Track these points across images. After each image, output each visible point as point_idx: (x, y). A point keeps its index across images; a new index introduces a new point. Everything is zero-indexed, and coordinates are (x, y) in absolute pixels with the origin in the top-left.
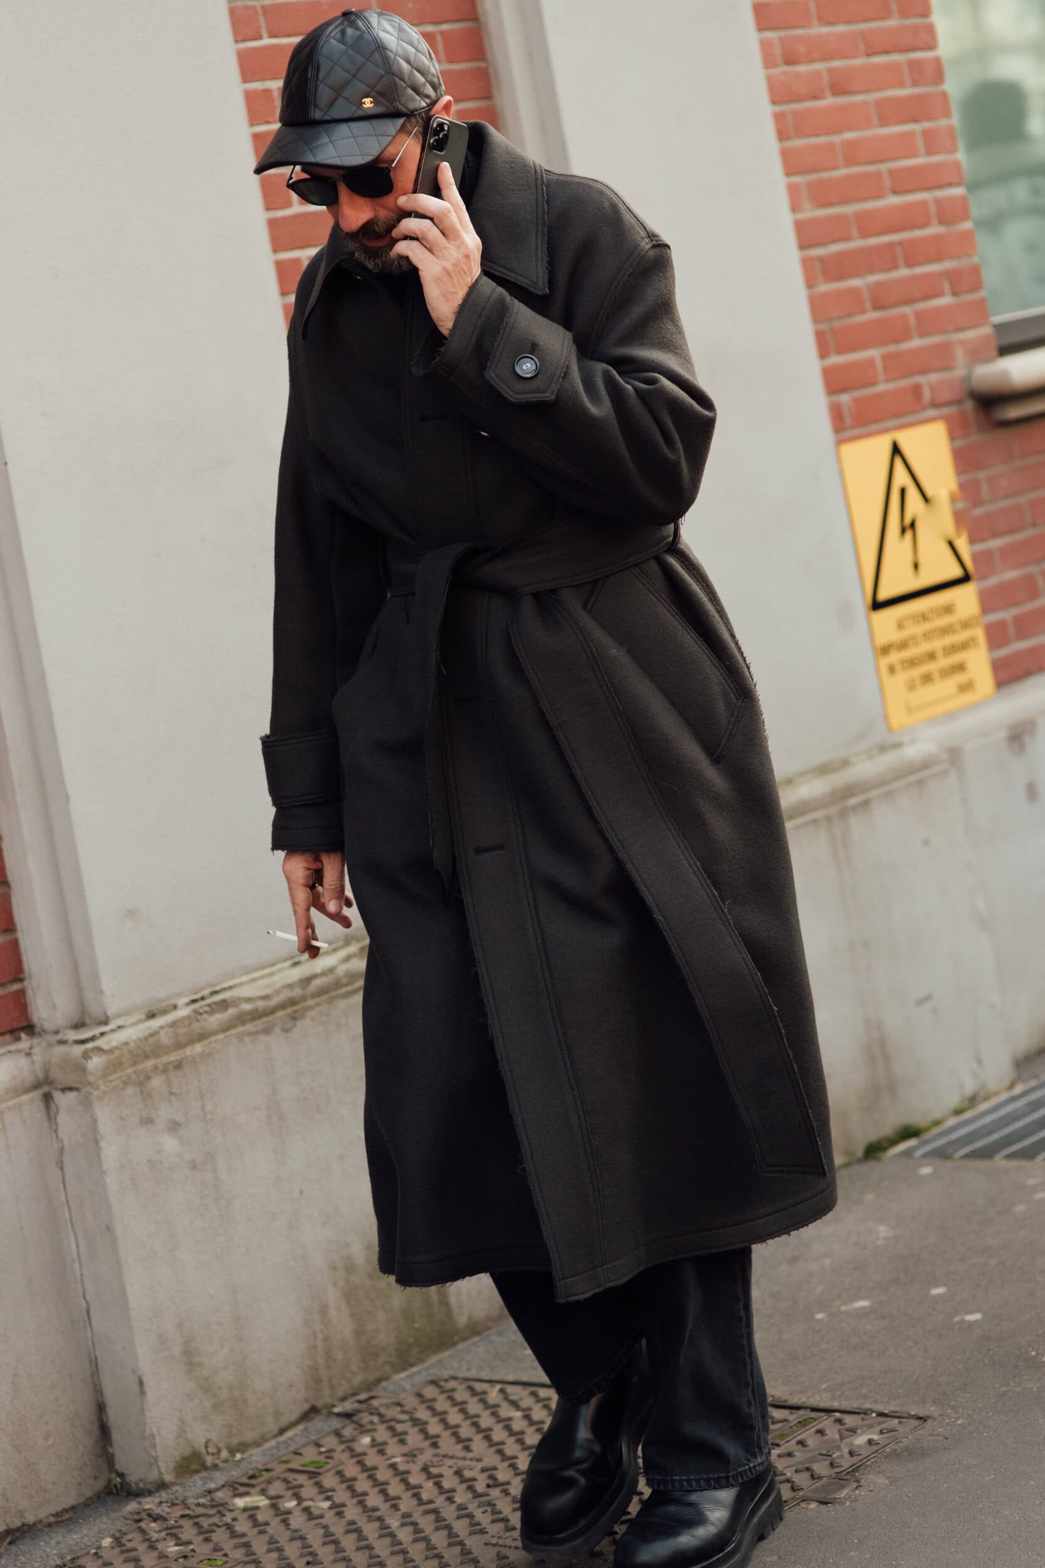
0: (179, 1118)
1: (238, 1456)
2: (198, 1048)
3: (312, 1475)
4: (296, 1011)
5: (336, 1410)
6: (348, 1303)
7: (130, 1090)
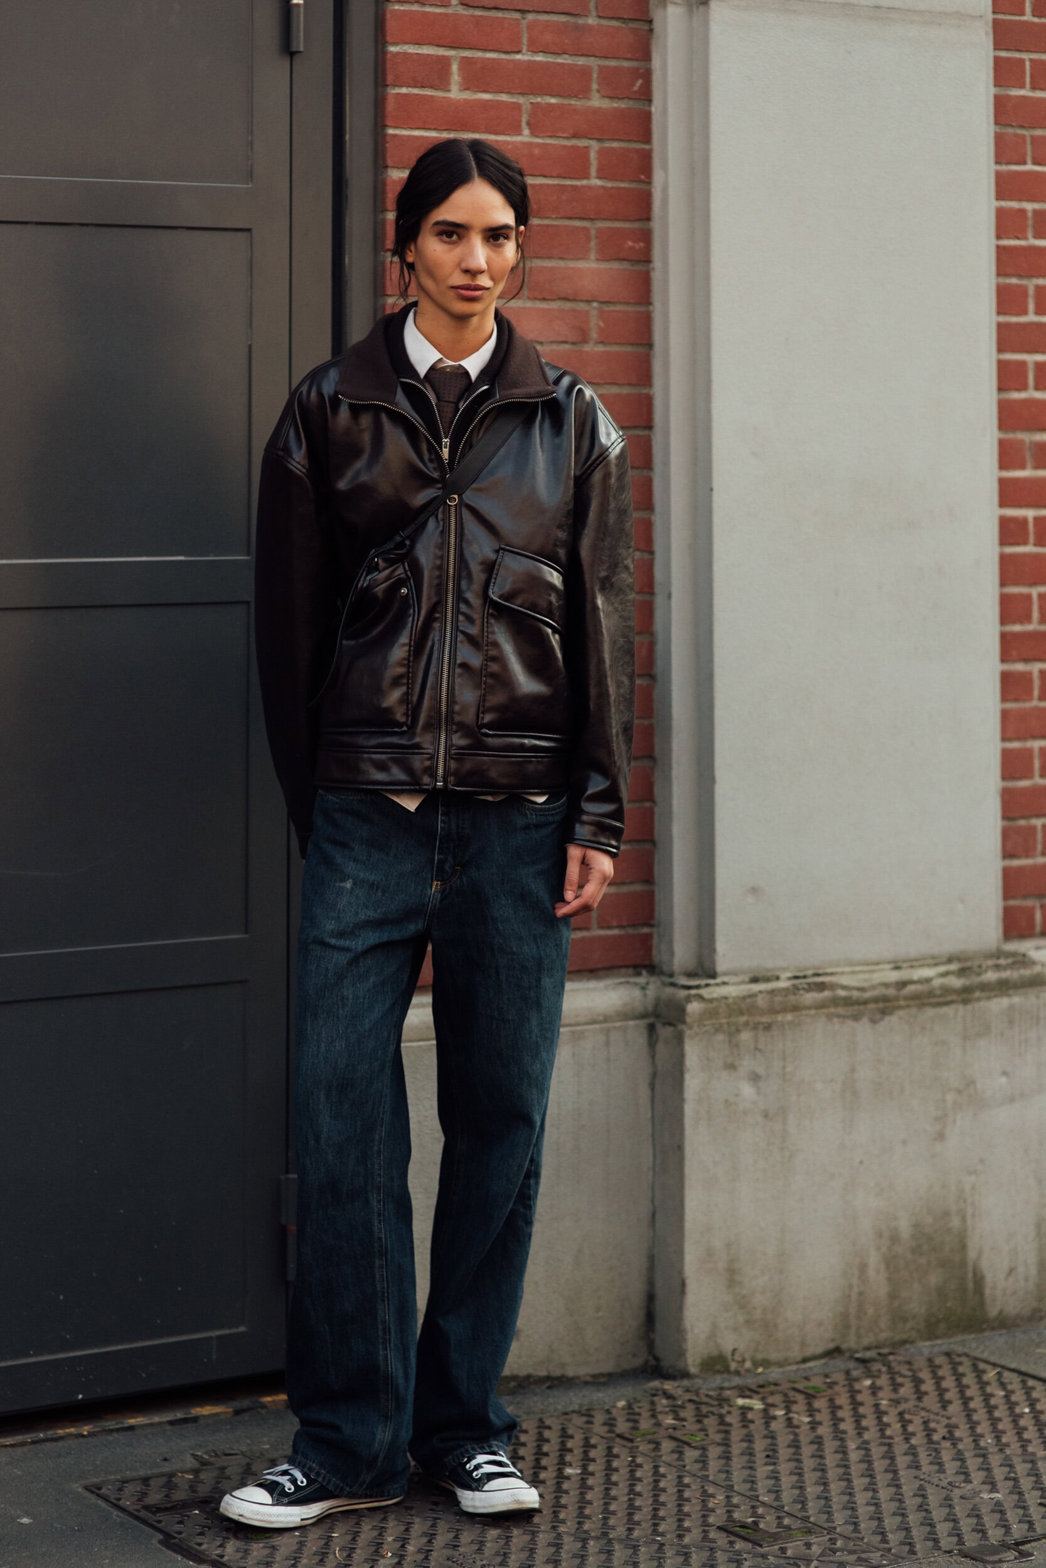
0: (761, 1071)
1: (760, 1370)
2: (789, 1017)
3: (810, 1397)
4: (886, 1008)
5: (857, 1355)
6: (888, 1267)
7: (720, 1037)
